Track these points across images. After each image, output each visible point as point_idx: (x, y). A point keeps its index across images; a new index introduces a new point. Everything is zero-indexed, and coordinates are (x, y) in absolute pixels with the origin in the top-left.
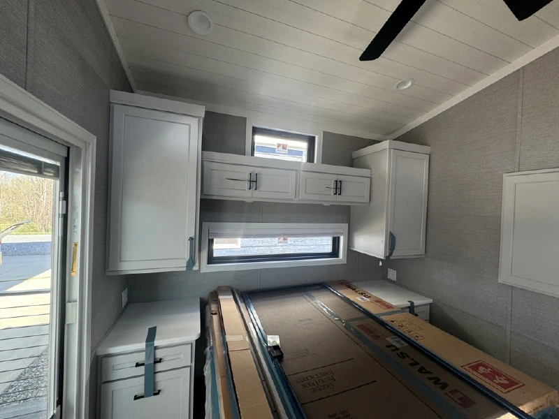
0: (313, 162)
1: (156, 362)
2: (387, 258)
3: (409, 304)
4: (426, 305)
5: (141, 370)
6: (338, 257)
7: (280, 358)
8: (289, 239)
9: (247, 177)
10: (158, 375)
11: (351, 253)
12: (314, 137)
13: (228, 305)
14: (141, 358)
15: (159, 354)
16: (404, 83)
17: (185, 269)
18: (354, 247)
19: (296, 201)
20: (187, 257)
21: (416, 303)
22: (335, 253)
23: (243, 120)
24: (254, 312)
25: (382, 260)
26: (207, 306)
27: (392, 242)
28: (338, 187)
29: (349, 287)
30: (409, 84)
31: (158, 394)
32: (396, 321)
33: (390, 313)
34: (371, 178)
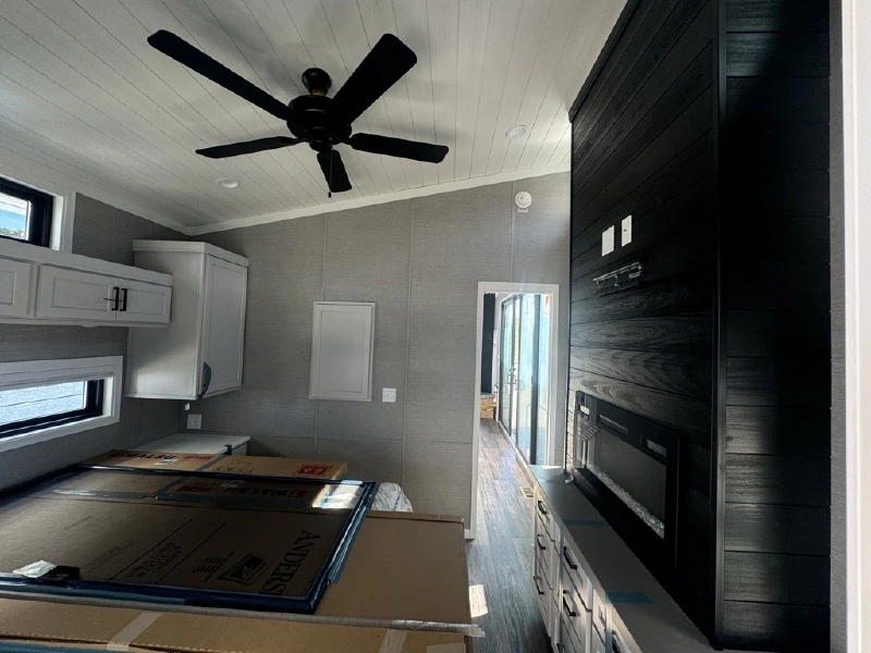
2: (200, 397)
3: (227, 449)
6: (101, 413)
11: (130, 403)
12: (52, 197)
16: (229, 182)
18: (136, 392)
19: (28, 320)
21: (234, 445)
22: (93, 409)
25: (186, 402)
27: (206, 375)
28: (120, 300)
29: (132, 456)
30: (235, 185)
32: (222, 466)
33: (210, 464)
34: (172, 289)
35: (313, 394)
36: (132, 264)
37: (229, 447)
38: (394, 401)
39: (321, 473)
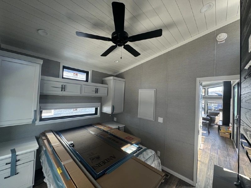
0: (88, 82)
1: (17, 161)
2: (112, 113)
3: (118, 127)
4: (123, 127)
5: (9, 166)
6: (97, 115)
7: (73, 146)
8: (78, 109)
9: (61, 86)
10: (17, 166)
11: (102, 113)
12: (89, 72)
13: (51, 136)
14: (9, 161)
15: (18, 158)
16: (116, 61)
17: (31, 123)
18: (102, 111)
19: (81, 95)
20: (33, 117)
21: (120, 127)
22: (96, 113)
23: (59, 63)
25: (110, 114)
26: (40, 137)
27: (113, 108)
28: (97, 91)
29: (100, 125)
30: (118, 62)
31: (18, 173)
33: (111, 130)
34: (108, 88)
35: (139, 117)
36: (102, 83)
37: (119, 127)
38: (162, 122)
39: (131, 140)
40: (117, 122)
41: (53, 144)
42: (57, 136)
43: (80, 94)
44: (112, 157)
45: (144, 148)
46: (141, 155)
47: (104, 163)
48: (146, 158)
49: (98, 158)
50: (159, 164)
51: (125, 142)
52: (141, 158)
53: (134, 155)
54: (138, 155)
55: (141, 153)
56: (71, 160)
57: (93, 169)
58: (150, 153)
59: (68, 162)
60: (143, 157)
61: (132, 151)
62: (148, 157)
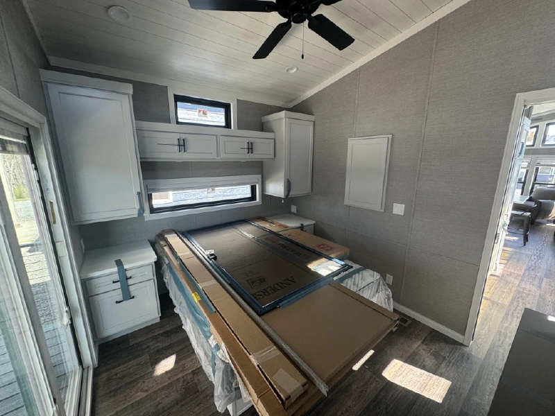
0: (230, 128)
1: (127, 279)
2: (287, 196)
3: (300, 225)
4: (312, 225)
5: (118, 285)
6: (256, 200)
7: (215, 258)
8: (216, 189)
9: (176, 142)
10: (130, 287)
11: (264, 196)
12: (230, 104)
13: (174, 239)
14: (116, 277)
15: (129, 274)
16: (292, 69)
17: (137, 216)
18: (266, 191)
19: (218, 159)
20: (137, 206)
21: (305, 224)
22: (253, 198)
23: (164, 89)
24: (195, 242)
25: (283, 199)
26: (157, 242)
27: (288, 186)
28: (250, 148)
29: (264, 220)
30: (295, 70)
31: (133, 297)
32: (288, 233)
34: (275, 139)
35: (346, 202)
36: (262, 130)
37: (302, 225)
38: (402, 214)
39: (327, 250)
40: (298, 215)
41: (179, 254)
42: (185, 240)
43: (215, 157)
44: (288, 279)
45: (356, 266)
46: (350, 279)
47: (274, 289)
48: (359, 286)
49: (262, 280)
50: (389, 299)
51: (317, 255)
52: (349, 284)
53: (335, 278)
54: (342, 280)
55: (350, 276)
56: (214, 282)
57: (255, 300)
58: (370, 276)
59: (208, 284)
60: (354, 284)
61: (330, 272)
62: (364, 284)
